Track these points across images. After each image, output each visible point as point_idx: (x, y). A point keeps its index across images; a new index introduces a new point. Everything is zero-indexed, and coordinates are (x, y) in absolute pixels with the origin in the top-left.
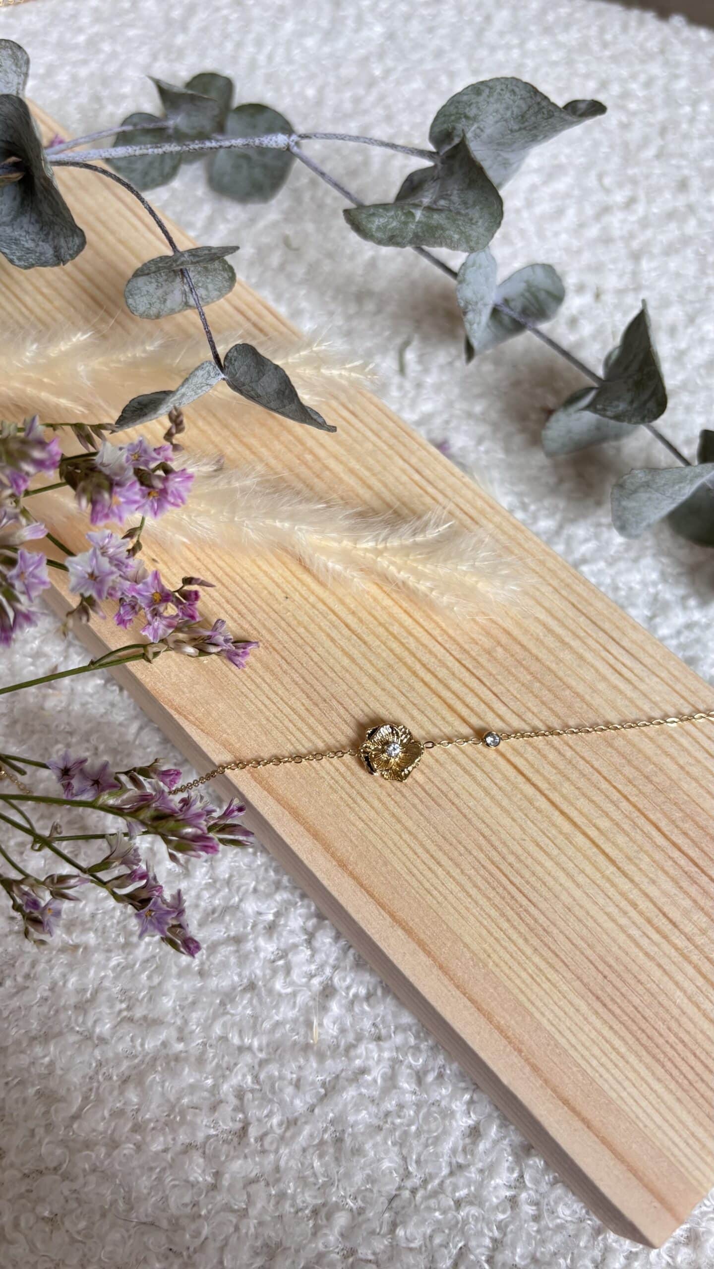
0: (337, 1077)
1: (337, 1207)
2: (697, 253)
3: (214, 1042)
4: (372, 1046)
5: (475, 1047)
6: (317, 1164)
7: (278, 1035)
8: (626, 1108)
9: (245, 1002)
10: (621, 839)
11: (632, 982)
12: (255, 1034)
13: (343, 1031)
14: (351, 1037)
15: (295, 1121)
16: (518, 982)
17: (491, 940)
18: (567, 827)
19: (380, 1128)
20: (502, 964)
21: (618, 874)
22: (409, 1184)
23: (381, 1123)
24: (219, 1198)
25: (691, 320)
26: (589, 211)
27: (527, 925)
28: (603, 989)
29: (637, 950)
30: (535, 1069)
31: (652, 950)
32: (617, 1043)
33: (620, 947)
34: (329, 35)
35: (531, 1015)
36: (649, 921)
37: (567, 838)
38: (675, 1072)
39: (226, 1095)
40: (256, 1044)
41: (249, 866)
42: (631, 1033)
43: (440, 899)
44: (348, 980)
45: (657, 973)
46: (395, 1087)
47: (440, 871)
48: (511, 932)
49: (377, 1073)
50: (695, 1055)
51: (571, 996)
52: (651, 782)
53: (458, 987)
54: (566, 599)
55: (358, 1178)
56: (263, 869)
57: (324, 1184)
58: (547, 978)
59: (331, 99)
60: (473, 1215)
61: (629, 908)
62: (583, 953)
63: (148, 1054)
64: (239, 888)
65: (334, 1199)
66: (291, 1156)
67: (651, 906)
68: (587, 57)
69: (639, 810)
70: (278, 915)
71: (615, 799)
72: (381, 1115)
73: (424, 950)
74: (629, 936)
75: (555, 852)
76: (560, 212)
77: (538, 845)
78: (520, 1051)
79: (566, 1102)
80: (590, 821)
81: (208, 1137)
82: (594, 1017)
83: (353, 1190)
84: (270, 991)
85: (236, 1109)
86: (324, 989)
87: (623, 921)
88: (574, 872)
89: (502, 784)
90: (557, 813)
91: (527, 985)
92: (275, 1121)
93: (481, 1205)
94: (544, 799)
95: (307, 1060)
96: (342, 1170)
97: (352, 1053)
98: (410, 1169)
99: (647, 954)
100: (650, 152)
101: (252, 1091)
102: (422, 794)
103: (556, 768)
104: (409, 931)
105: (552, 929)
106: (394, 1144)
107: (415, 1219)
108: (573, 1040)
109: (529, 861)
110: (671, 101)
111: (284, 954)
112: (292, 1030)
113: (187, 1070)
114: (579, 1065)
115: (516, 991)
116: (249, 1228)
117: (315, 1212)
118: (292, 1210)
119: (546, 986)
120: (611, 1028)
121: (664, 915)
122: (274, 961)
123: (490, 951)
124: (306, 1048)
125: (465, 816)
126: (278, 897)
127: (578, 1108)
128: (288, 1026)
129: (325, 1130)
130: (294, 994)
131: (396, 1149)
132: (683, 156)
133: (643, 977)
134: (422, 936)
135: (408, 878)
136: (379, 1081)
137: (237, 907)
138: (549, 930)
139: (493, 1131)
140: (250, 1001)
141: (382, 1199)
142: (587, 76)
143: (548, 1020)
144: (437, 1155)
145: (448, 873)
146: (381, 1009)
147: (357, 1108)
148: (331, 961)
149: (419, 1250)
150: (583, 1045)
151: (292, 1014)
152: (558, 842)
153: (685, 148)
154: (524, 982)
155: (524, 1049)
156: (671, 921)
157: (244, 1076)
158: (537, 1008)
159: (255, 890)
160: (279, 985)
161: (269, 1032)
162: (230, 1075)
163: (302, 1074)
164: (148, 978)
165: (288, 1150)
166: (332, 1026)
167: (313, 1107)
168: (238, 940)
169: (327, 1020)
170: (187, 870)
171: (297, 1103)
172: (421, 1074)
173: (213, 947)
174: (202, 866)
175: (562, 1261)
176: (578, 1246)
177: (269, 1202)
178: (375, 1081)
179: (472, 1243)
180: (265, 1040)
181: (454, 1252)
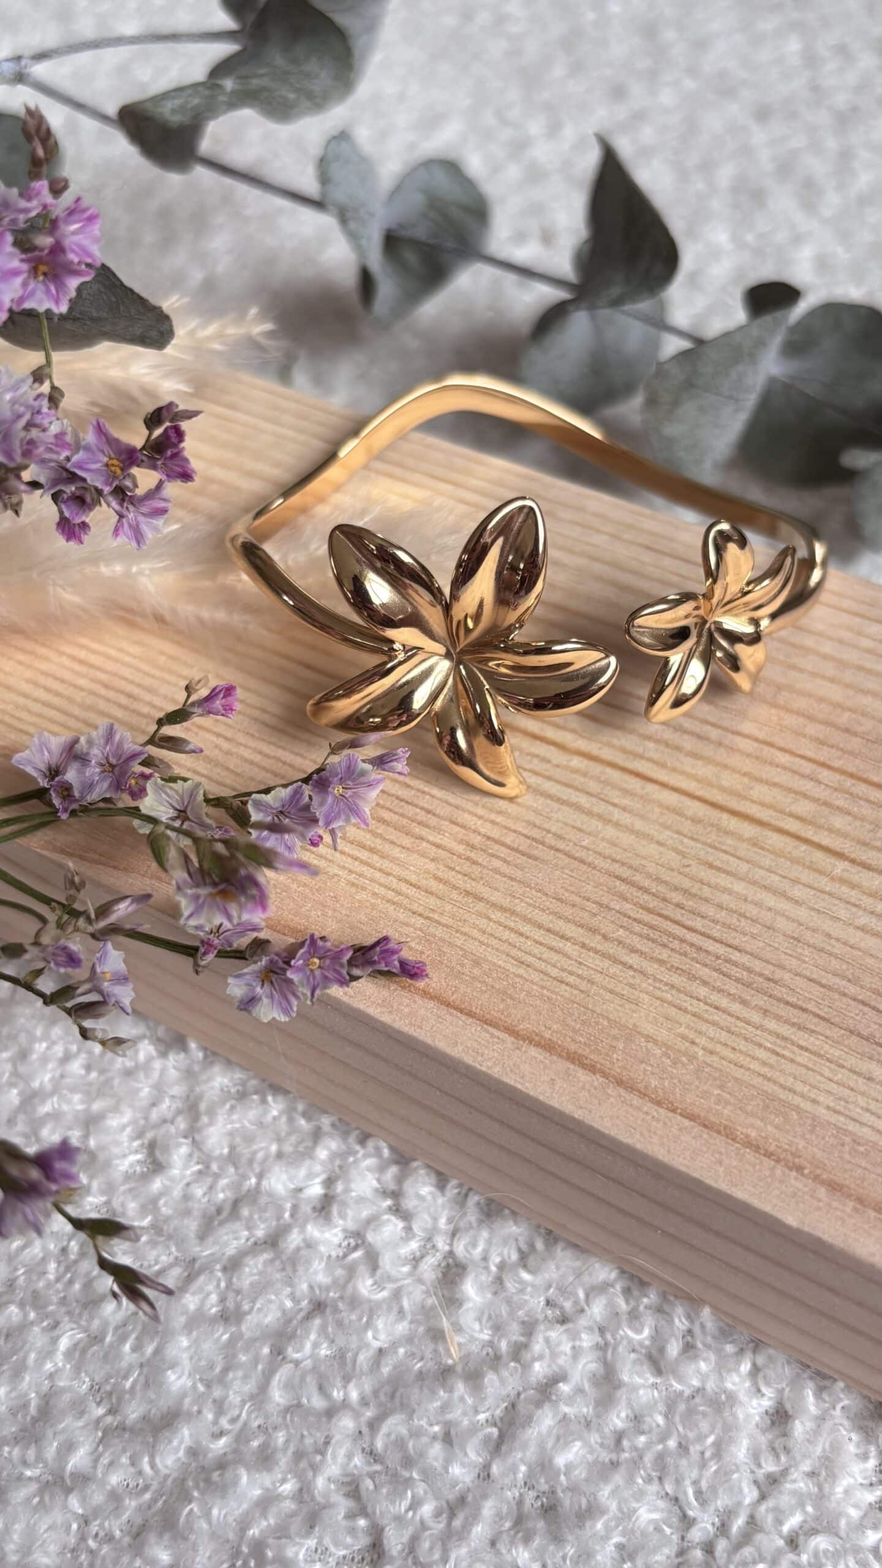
0: (515, 1405)
3: (280, 1420)
4: (556, 1334)
7: (386, 1370)
9: (313, 1337)
10: (839, 822)
12: (347, 1379)
13: (498, 1328)
14: (515, 1333)
15: (462, 1500)
16: (755, 1066)
17: (686, 1019)
18: (749, 830)
19: (614, 1465)
20: (719, 1048)
21: (854, 869)
22: (696, 1537)
23: (614, 1456)
27: (737, 980)
30: (834, 1187)
35: (797, 1109)
37: (755, 845)
39: (326, 1495)
40: (354, 1395)
41: (261, 1124)
43: (583, 984)
44: (481, 1244)
46: (618, 1386)
47: (568, 947)
48: (714, 998)
49: (579, 1376)
51: (851, 1061)
52: (855, 734)
53: (659, 1103)
54: (632, 543)
55: (605, 1556)
56: (284, 1119)
58: (801, 1048)
60: (826, 1552)
62: (845, 995)
63: (167, 1477)
64: (251, 1162)
70: (329, 1182)
71: (808, 771)
72: (610, 1441)
73: (583, 1066)
75: (744, 868)
77: (711, 866)
78: (799, 1169)
80: (782, 812)
84: (355, 1302)
85: (351, 1516)
86: (445, 1275)
88: (785, 885)
89: (625, 802)
90: (725, 816)
91: (771, 1066)
92: (426, 1511)
93: (831, 1529)
94: (697, 804)
96: (571, 1551)
97: (527, 1356)
98: (690, 1512)
101: (372, 1476)
102: (503, 852)
103: (703, 758)
104: (548, 1047)
105: (779, 974)
106: (648, 1480)
109: (706, 892)
111: (357, 1237)
112: (410, 1355)
113: (244, 1479)
115: (758, 1081)
119: (803, 1058)
122: (345, 1256)
123: (692, 1035)
124: (445, 1374)
125: (582, 861)
126: (322, 1154)
128: (401, 1351)
129: (520, 1501)
130: (397, 1295)
131: (654, 1487)
134: (573, 1047)
135: (521, 971)
136: (587, 1387)
137: (256, 1192)
138: (777, 977)
139: (810, 1402)
140: (323, 1329)
143: (828, 1108)
145: (583, 946)
146: (551, 1271)
147: (564, 1442)
148: (442, 1222)
151: (402, 1328)
152: (741, 853)
154: (764, 1064)
155: (805, 1163)
157: (349, 1456)
158: (802, 1096)
159: (280, 1155)
160: (365, 1286)
161: (371, 1371)
162: (322, 1461)
163: (449, 1417)
164: (137, 1348)
165: (463, 1551)
166: (477, 1326)
167: (486, 1467)
168: (273, 1242)
169: (468, 1317)
170: (155, 1164)
171: (456, 1470)
172: (654, 1352)
173: (233, 1266)
174: (179, 1145)
178: (579, 1389)
180: (367, 1385)
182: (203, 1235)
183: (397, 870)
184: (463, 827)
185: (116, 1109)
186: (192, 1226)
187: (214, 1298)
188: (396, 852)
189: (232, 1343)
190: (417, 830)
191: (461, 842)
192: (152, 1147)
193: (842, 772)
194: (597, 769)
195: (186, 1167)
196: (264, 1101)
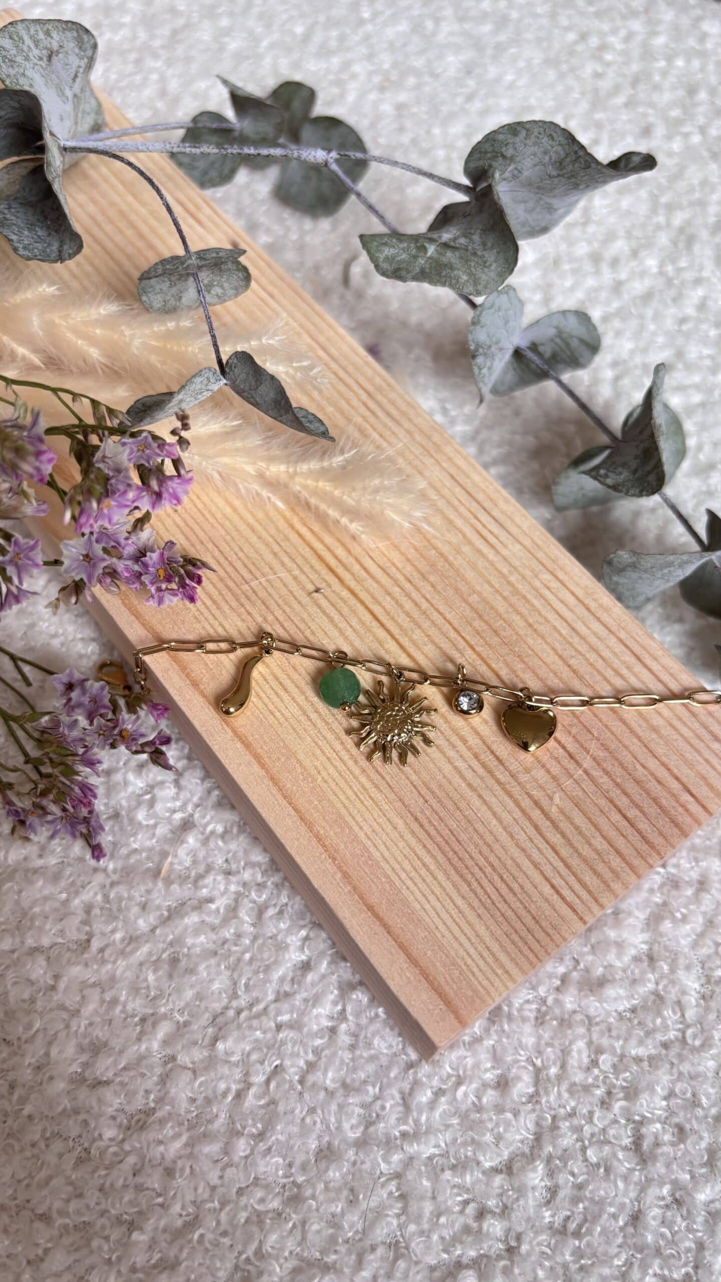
0: (183, 904)
1: (165, 1017)
2: (651, 194)
3: (72, 862)
4: (221, 878)
5: (293, 852)
6: (151, 977)
7: (132, 860)
8: (427, 919)
11: (450, 806)
13: (195, 862)
14: (201, 869)
15: (138, 938)
16: (342, 797)
17: (323, 758)
19: (215, 953)
20: (330, 780)
23: (218, 949)
24: (55, 998)
25: (635, 253)
28: (422, 812)
30: (346, 876)
35: (351, 828)
36: (476, 756)
38: (479, 891)
39: (76, 909)
42: (443, 853)
43: (282, 720)
44: (208, 817)
45: (477, 803)
46: (236, 917)
49: (221, 903)
50: (502, 878)
51: (392, 815)
52: (498, 635)
53: (285, 797)
55: (189, 994)
57: (155, 998)
58: (370, 797)
59: (318, 38)
60: (292, 1038)
61: (458, 743)
62: (408, 778)
63: (9, 865)
65: (163, 1010)
66: (128, 967)
68: (572, 12)
69: (483, 659)
72: (220, 942)
73: (259, 763)
78: (334, 859)
79: (370, 908)
81: (56, 944)
82: (410, 836)
83: (182, 1004)
84: (132, 820)
85: (82, 923)
86: (185, 824)
87: (451, 753)
89: (357, 627)
91: (350, 801)
92: (118, 936)
93: (300, 1030)
95: (155, 884)
96: (174, 985)
97: (200, 883)
98: (239, 992)
99: (469, 785)
100: (620, 100)
101: (101, 908)
103: (410, 617)
104: (247, 745)
106: (227, 968)
107: (235, 1034)
108: (386, 854)
110: (647, 54)
112: (148, 858)
113: (41, 882)
114: (388, 877)
115: (339, 805)
116: (79, 1027)
117: (143, 1020)
118: (123, 1016)
119: (369, 803)
120: (424, 846)
121: (492, 752)
122: (142, 795)
123: (320, 768)
127: (381, 914)
128: (144, 855)
129: (164, 951)
131: (228, 973)
132: (652, 105)
136: (222, 911)
139: (324, 966)
141: (207, 1015)
142: (568, 29)
143: (366, 834)
144: (267, 981)
146: (233, 846)
147: (197, 932)
148: (195, 799)
149: (236, 1064)
150: (396, 859)
151: (148, 843)
153: (655, 97)
154: (348, 798)
155: (338, 858)
156: (497, 758)
157: (96, 894)
158: (357, 822)
160: (141, 816)
161: (125, 858)
162: (82, 891)
163: (149, 896)
165: (124, 963)
166: (185, 857)
167: (155, 928)
169: (182, 852)
171: (141, 922)
175: (370, 1088)
176: (388, 1076)
177: (101, 1005)
178: (218, 910)
179: (287, 1063)
180: (120, 864)
181: (268, 1069)
183: (221, 619)
184: (268, 608)
188: (226, 608)
190: (243, 600)
191: (261, 616)
193: (479, 655)
194: (353, 601)
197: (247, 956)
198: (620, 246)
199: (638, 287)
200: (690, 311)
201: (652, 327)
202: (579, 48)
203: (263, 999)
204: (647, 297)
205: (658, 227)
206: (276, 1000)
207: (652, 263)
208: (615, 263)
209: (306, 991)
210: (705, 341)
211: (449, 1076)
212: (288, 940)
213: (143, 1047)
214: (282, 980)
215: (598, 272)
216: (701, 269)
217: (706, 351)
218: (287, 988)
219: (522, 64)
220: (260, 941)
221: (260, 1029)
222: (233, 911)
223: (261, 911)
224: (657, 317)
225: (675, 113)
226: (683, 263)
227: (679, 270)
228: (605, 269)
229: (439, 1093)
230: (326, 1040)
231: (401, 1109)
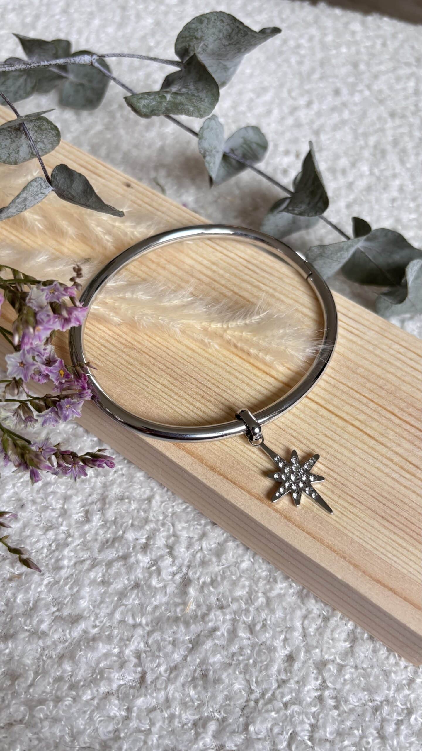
0: (199, 635)
1: (209, 719)
2: (351, 128)
3: (117, 625)
4: (219, 613)
6: (192, 693)
7: (157, 614)
9: (133, 596)
11: (400, 504)
12: (143, 615)
13: (198, 606)
14: (204, 609)
15: (175, 667)
19: (230, 664)
22: (253, 697)
23: (230, 661)
24: (131, 725)
26: (286, 110)
28: (384, 512)
29: (399, 486)
31: (408, 484)
32: (400, 541)
33: (389, 486)
34: (121, 25)
36: (402, 468)
37: (343, 429)
39: (128, 657)
40: (144, 621)
41: (127, 511)
44: (199, 573)
46: (236, 636)
49: (224, 629)
55: (220, 698)
56: (136, 511)
57: (199, 706)
60: (296, 711)
63: (74, 639)
64: (122, 525)
65: (206, 714)
66: (176, 690)
67: (401, 459)
70: (148, 538)
72: (230, 655)
74: (393, 478)
76: (269, 112)
81: (120, 686)
83: (218, 706)
84: (149, 587)
85: (136, 666)
86: (184, 581)
87: (387, 470)
92: (162, 669)
93: (300, 704)
95: (178, 627)
96: (209, 694)
97: (207, 619)
98: (253, 688)
100: (317, 76)
101: (145, 652)
106: (240, 673)
107: (260, 719)
110: (324, 47)
111: (155, 562)
112: (166, 610)
113: (101, 645)
116: (153, 741)
117: (195, 724)
118: (180, 725)
120: (394, 533)
122: (149, 568)
124: (177, 620)
126: (147, 527)
127: (386, 584)
128: (163, 608)
129: (195, 671)
130: (165, 587)
132: (336, 77)
133: (406, 500)
137: (122, 537)
139: (302, 655)
140: (137, 595)
141: (237, 709)
144: (268, 676)
146: (221, 589)
147: (214, 653)
148: (186, 563)
149: (265, 739)
151: (165, 599)
152: (338, 432)
153: (336, 72)
157: (139, 643)
159: (132, 525)
160: (154, 582)
161: (152, 613)
162: (129, 644)
163: (176, 636)
164: (70, 589)
165: (173, 687)
167: (186, 657)
168: (125, 558)
170: (87, 518)
171: (175, 656)
172: (252, 626)
173: (109, 564)
174: (97, 514)
175: (356, 732)
176: (365, 721)
177: (164, 722)
178: (223, 635)
179: (298, 729)
180: (149, 618)
181: (287, 736)
182: (100, 551)
185: (76, 495)
186: (97, 546)
187: (100, 574)
189: (105, 593)
192: (87, 512)
195: (98, 522)
196: (130, 503)
197: (251, 661)
198: (343, 162)
199: (362, 184)
200: (395, 194)
201: (377, 207)
202: (285, 48)
203: (270, 688)
204: (369, 189)
205: (362, 148)
206: (279, 687)
207: (365, 169)
208: (344, 172)
209: (296, 675)
210: (410, 211)
211: (403, 710)
212: (275, 644)
213: (201, 744)
214: (279, 672)
215: (335, 178)
216: (394, 169)
217: (413, 216)
218: (284, 677)
219: (254, 62)
220: (257, 648)
221: (274, 710)
222: (233, 633)
223: (251, 629)
224: (378, 200)
225: (351, 80)
226: (382, 167)
227: (382, 171)
228: (339, 176)
229: (399, 723)
230: (318, 706)
231: (378, 741)
